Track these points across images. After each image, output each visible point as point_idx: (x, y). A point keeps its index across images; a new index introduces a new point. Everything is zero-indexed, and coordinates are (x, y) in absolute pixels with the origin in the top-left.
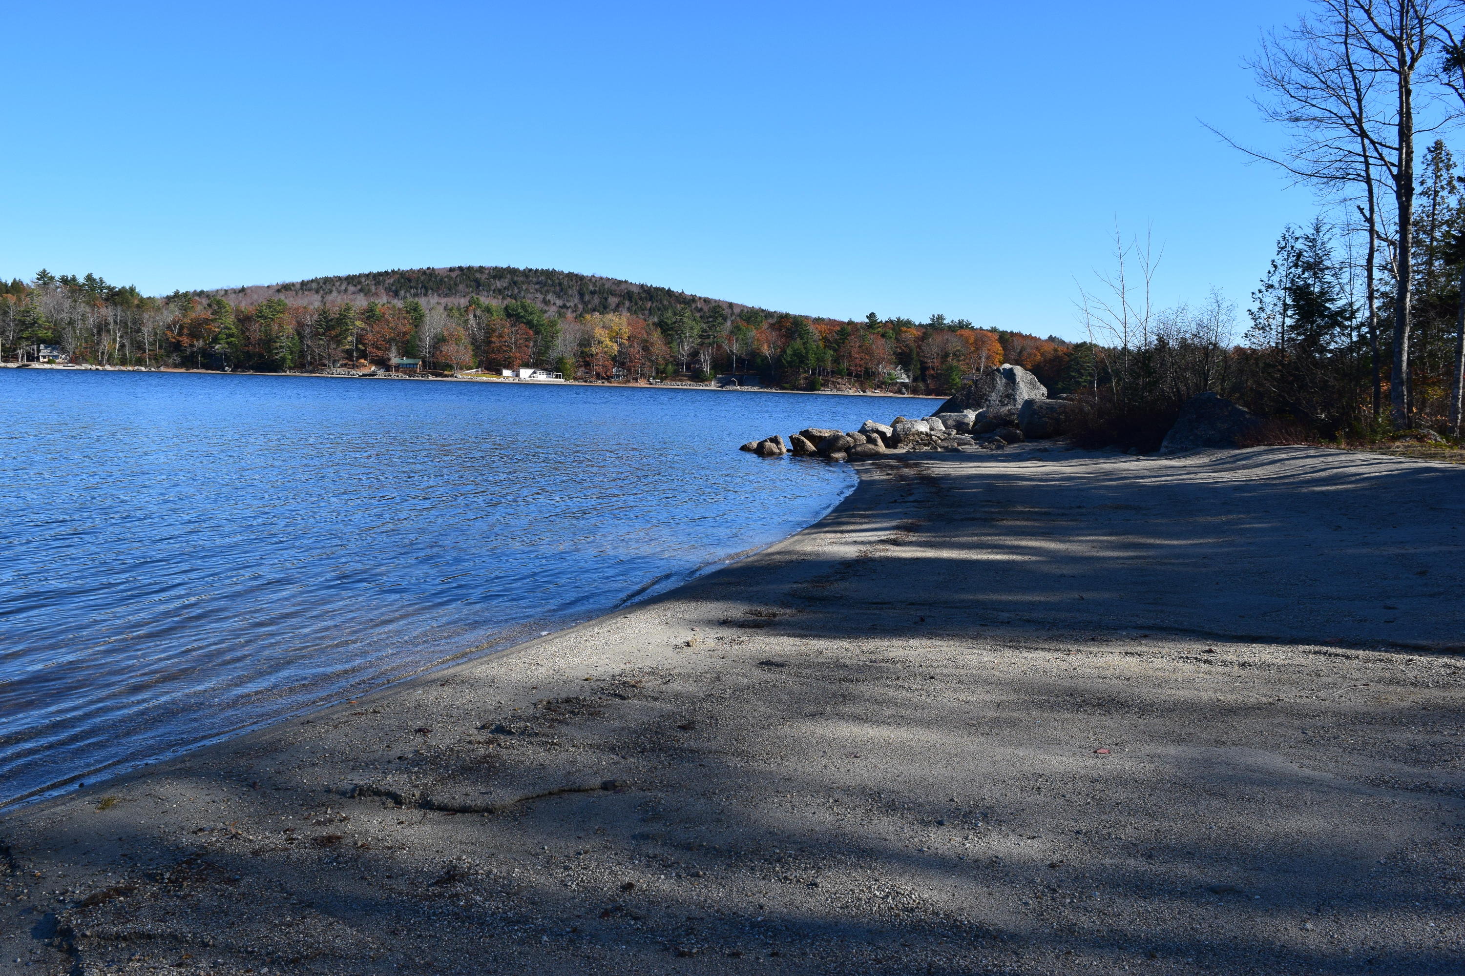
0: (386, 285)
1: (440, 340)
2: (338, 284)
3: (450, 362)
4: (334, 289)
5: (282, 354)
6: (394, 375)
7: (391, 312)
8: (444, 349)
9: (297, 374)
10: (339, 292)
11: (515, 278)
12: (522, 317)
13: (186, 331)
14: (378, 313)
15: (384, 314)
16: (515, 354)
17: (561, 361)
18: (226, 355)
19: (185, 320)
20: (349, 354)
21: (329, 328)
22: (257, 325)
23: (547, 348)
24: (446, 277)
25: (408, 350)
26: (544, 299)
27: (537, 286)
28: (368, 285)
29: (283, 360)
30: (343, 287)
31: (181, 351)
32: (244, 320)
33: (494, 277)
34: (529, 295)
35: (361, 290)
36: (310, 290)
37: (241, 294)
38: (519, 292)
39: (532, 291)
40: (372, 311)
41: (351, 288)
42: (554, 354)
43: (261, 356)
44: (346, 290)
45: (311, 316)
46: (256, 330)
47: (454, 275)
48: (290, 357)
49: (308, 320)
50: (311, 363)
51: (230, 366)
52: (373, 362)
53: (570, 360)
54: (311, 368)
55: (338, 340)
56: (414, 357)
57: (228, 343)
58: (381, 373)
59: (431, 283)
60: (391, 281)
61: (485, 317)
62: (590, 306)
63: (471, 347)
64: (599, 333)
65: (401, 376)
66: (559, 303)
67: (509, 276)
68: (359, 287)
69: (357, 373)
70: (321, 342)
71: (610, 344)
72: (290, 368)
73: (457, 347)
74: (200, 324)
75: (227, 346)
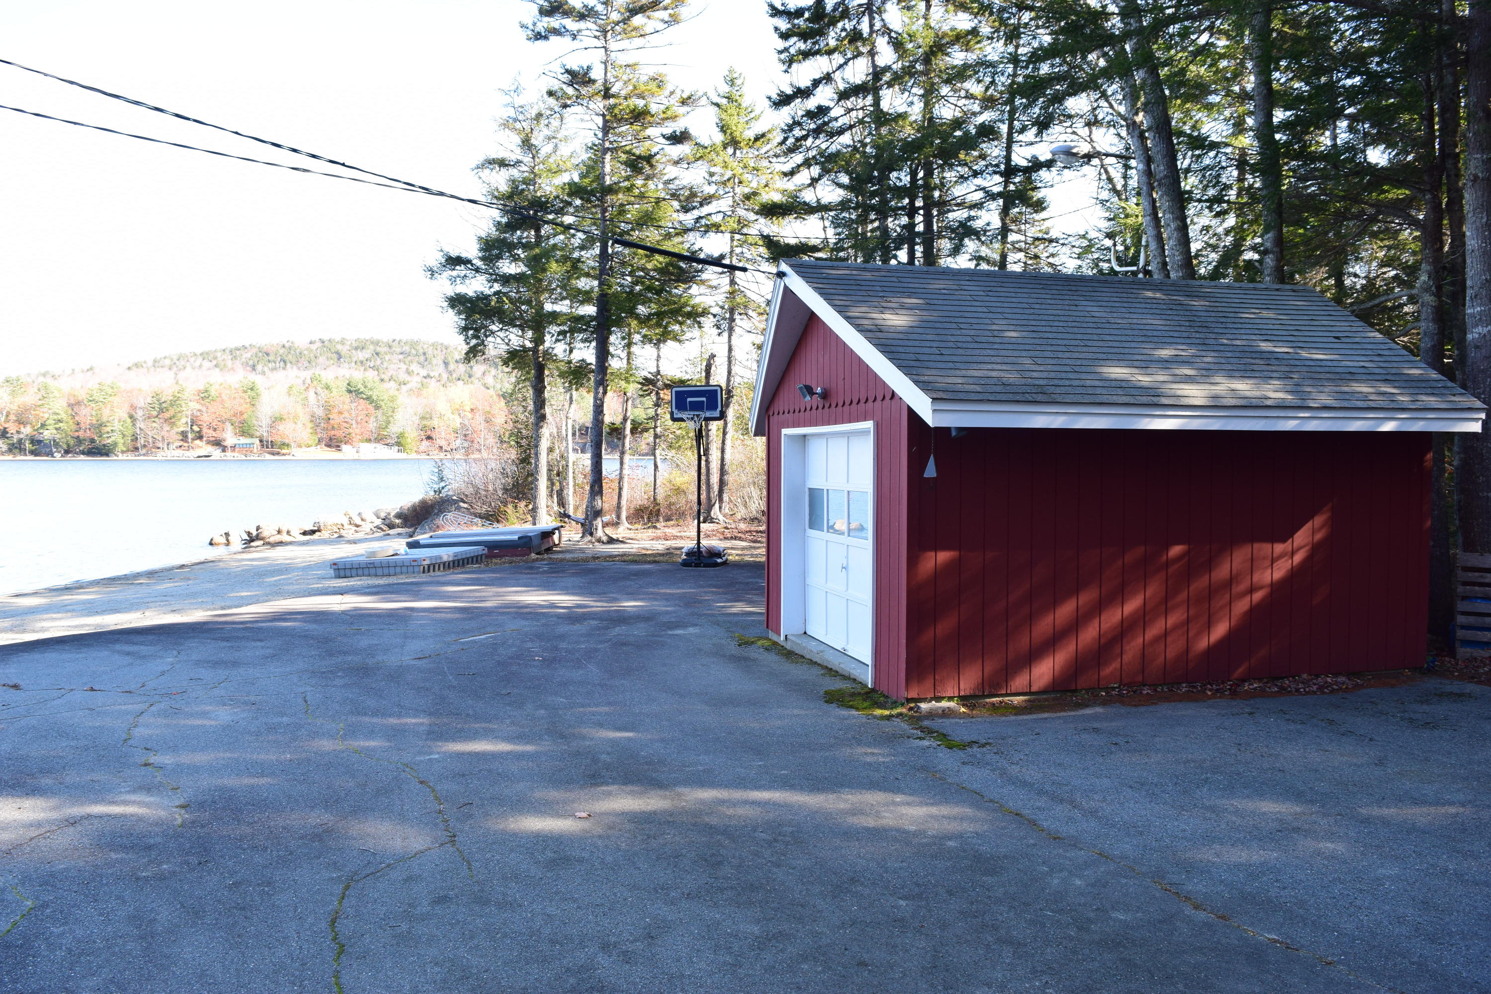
0: (243, 360)
1: (277, 419)
2: (192, 360)
3: (287, 441)
4: (188, 365)
5: (113, 439)
6: (229, 454)
7: (228, 392)
8: (281, 427)
9: (130, 458)
10: (193, 368)
11: (378, 349)
12: (362, 393)
13: (12, 417)
14: (213, 393)
15: (220, 394)
16: (355, 430)
17: (401, 436)
18: (54, 441)
19: (12, 406)
20: (184, 435)
21: (161, 411)
22: (88, 409)
23: (388, 422)
24: (307, 349)
25: (244, 430)
26: (407, 369)
27: (401, 357)
28: (224, 360)
29: (115, 444)
30: (198, 364)
31: (7, 438)
32: (74, 405)
33: (356, 349)
34: (392, 366)
35: (216, 366)
36: (162, 367)
37: (89, 373)
38: (382, 363)
39: (394, 361)
40: (206, 391)
41: (206, 364)
42: (394, 429)
43: (92, 441)
44: (200, 366)
45: (145, 398)
46: (86, 416)
47: (314, 347)
48: (122, 441)
49: (141, 403)
50: (145, 446)
51: (59, 452)
52: (208, 442)
53: (412, 434)
54: (144, 451)
55: (171, 421)
56: (252, 436)
57: (56, 429)
58: (216, 453)
59: (290, 356)
60: (249, 355)
61: (324, 394)
62: (454, 376)
63: (310, 425)
64: (442, 406)
65: (237, 455)
66: (424, 372)
67: (372, 347)
68: (214, 362)
69: (192, 454)
70: (154, 425)
71: (452, 417)
72: (123, 452)
73: (294, 425)
74: (26, 410)
75: (55, 432)
